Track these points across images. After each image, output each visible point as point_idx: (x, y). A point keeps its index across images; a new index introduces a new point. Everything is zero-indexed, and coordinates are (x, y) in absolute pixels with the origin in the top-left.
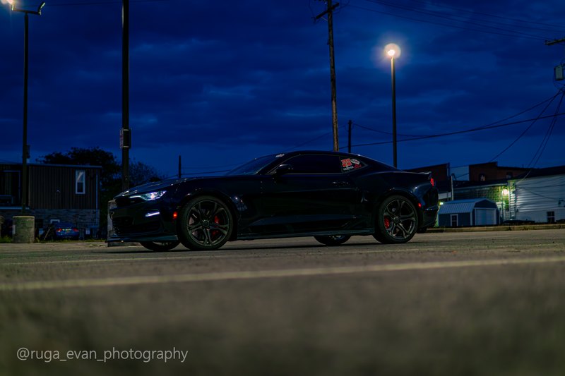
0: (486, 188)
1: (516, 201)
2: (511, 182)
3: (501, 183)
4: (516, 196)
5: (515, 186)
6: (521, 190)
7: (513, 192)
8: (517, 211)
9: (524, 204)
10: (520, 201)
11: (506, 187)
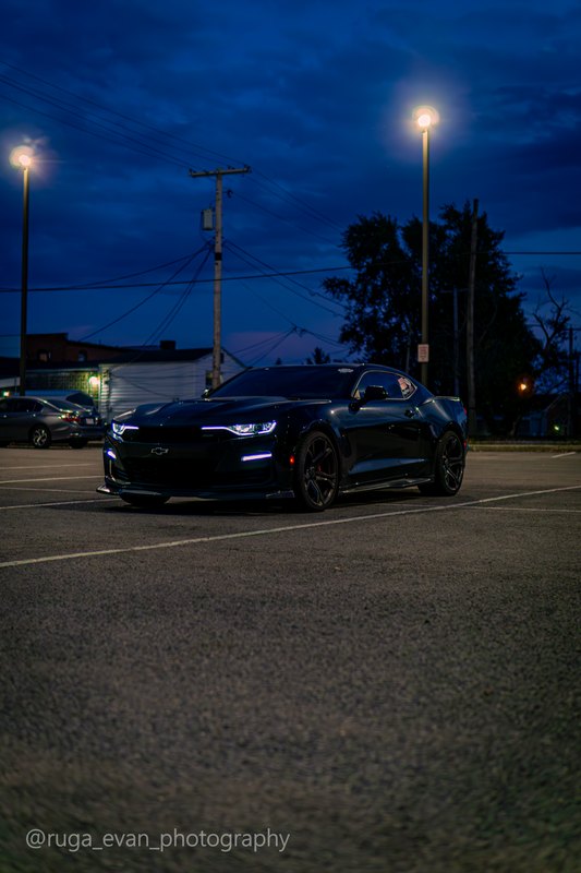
0: (65, 373)
1: (109, 395)
2: (104, 368)
3: (87, 367)
4: (110, 389)
5: (109, 373)
6: (118, 380)
7: (106, 383)
8: (110, 411)
9: (120, 401)
10: (115, 396)
11: (95, 373)
